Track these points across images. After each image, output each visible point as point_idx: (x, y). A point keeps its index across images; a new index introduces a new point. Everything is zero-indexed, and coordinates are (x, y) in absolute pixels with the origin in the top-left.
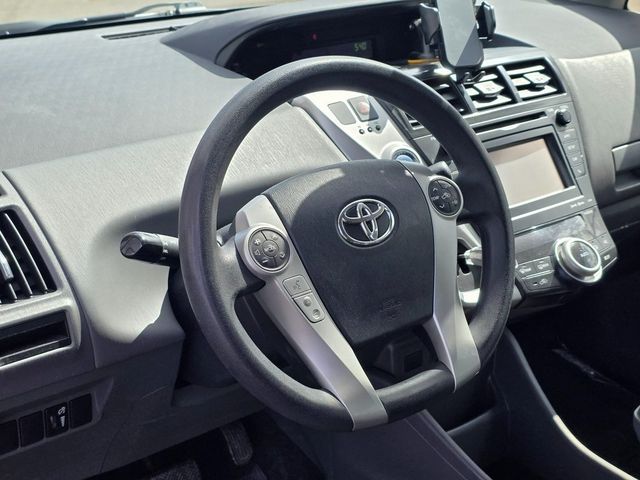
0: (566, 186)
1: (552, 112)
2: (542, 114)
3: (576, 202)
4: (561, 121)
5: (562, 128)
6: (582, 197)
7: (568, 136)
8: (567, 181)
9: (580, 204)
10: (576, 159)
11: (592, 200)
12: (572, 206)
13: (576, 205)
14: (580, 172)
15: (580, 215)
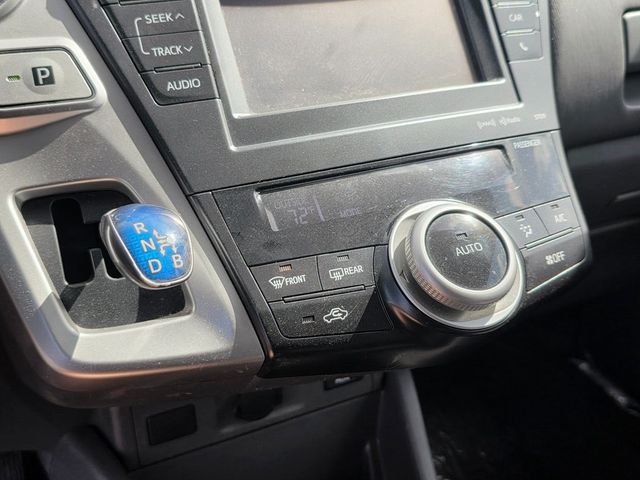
0: (480, 77)
3: (497, 116)
6: (521, 105)
9: (504, 121)
10: (519, 18)
11: (547, 116)
12: (481, 125)
13: (493, 123)
14: (526, 49)
15: (501, 147)
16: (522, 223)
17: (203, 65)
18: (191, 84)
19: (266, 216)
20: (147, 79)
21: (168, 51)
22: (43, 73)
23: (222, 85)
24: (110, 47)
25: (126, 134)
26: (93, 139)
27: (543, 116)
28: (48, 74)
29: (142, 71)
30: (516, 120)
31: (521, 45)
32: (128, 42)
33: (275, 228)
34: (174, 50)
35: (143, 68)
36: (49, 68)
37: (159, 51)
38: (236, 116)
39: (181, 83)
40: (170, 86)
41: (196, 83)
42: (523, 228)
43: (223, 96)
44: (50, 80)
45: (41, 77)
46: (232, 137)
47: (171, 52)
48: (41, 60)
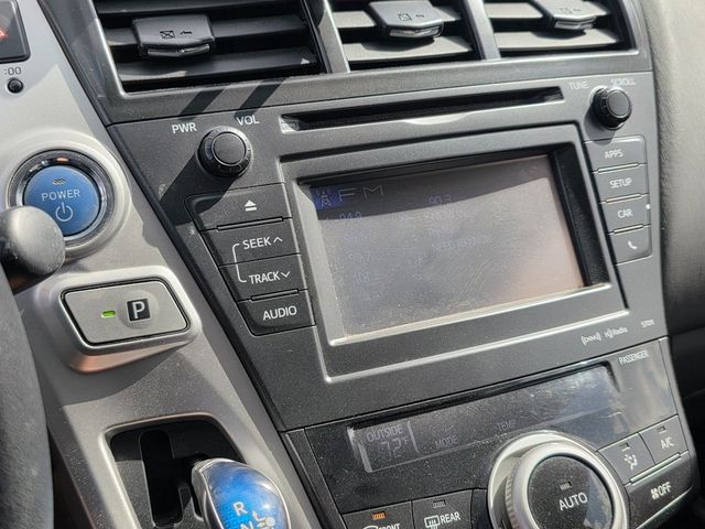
0: (587, 282)
1: (580, 90)
2: (553, 92)
3: (601, 328)
4: (603, 115)
5: (607, 133)
6: (625, 313)
7: (615, 153)
8: (593, 269)
9: (610, 334)
10: (628, 213)
11: (654, 322)
12: (585, 341)
13: (598, 337)
14: (634, 248)
15: (606, 364)
16: (627, 452)
17: (300, 290)
18: (287, 311)
19: (359, 456)
20: (243, 309)
21: (265, 278)
22: (139, 307)
23: (319, 309)
24: (207, 276)
25: (220, 365)
26: (186, 373)
27: (650, 322)
28: (143, 308)
29: (237, 299)
30: (623, 330)
31: (630, 243)
32: (225, 270)
33: (369, 470)
34: (271, 276)
35: (239, 296)
36: (145, 301)
37: (257, 278)
38: (332, 343)
39: (278, 311)
40: (266, 315)
41: (292, 311)
42: (628, 458)
43: (319, 323)
44: (145, 315)
45: (136, 312)
46: (327, 366)
47: (267, 279)
48: (137, 293)
